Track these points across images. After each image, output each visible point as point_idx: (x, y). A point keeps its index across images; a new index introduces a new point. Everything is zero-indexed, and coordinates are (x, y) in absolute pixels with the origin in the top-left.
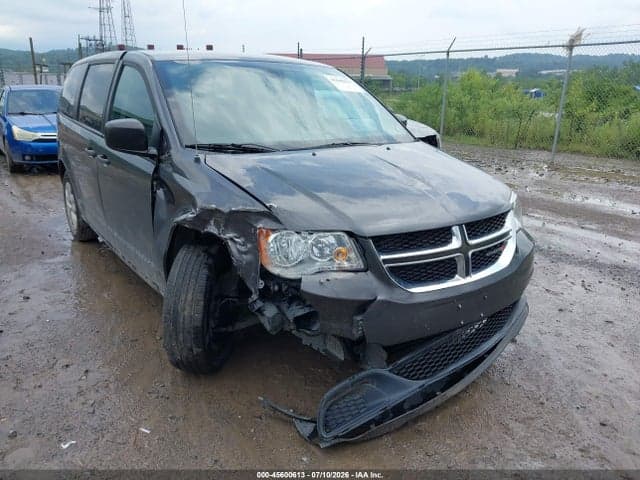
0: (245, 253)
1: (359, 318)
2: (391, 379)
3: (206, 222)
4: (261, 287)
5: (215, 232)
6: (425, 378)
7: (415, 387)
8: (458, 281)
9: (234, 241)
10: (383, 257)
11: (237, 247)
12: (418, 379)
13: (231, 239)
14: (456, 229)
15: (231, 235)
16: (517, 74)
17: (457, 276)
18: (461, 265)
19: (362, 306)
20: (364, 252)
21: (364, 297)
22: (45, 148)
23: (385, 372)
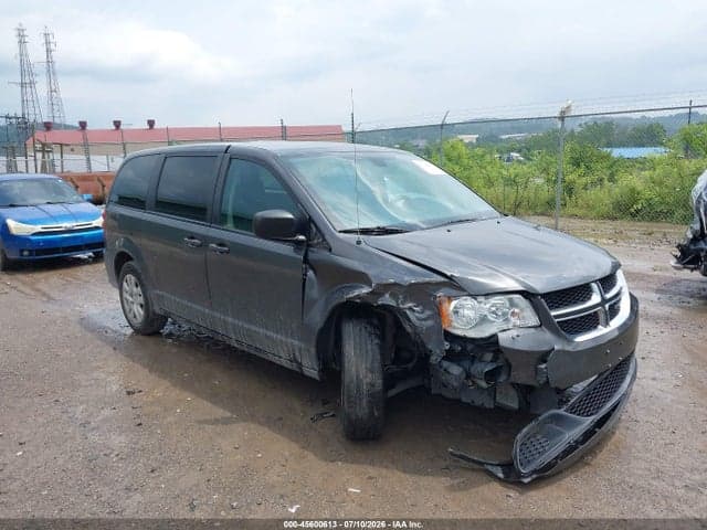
0: (425, 320)
1: (543, 366)
2: (567, 417)
3: (381, 295)
4: (447, 348)
5: (393, 303)
6: (592, 414)
7: (589, 422)
8: (601, 331)
9: (414, 311)
10: (553, 313)
11: (416, 315)
12: (588, 416)
13: (410, 308)
14: (594, 286)
15: (410, 305)
16: (477, 139)
17: (600, 327)
18: (602, 317)
19: (543, 357)
20: (537, 309)
21: (546, 348)
22: (45, 241)
23: (562, 411)
